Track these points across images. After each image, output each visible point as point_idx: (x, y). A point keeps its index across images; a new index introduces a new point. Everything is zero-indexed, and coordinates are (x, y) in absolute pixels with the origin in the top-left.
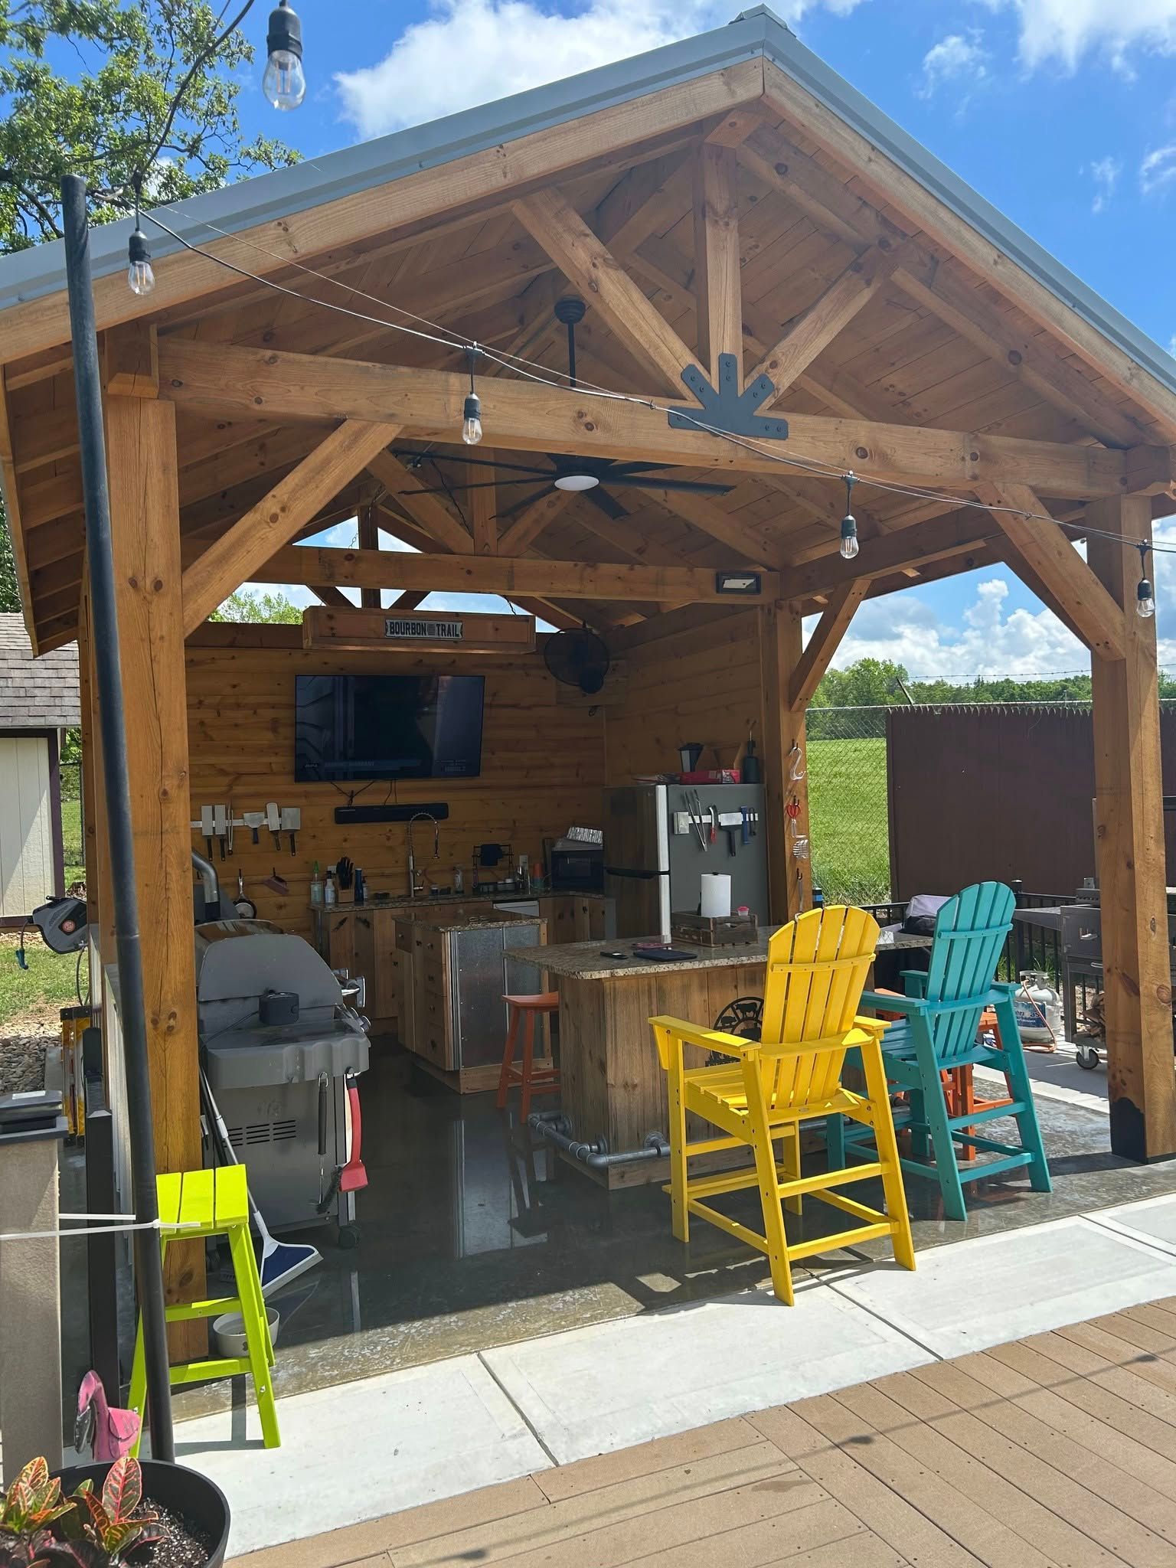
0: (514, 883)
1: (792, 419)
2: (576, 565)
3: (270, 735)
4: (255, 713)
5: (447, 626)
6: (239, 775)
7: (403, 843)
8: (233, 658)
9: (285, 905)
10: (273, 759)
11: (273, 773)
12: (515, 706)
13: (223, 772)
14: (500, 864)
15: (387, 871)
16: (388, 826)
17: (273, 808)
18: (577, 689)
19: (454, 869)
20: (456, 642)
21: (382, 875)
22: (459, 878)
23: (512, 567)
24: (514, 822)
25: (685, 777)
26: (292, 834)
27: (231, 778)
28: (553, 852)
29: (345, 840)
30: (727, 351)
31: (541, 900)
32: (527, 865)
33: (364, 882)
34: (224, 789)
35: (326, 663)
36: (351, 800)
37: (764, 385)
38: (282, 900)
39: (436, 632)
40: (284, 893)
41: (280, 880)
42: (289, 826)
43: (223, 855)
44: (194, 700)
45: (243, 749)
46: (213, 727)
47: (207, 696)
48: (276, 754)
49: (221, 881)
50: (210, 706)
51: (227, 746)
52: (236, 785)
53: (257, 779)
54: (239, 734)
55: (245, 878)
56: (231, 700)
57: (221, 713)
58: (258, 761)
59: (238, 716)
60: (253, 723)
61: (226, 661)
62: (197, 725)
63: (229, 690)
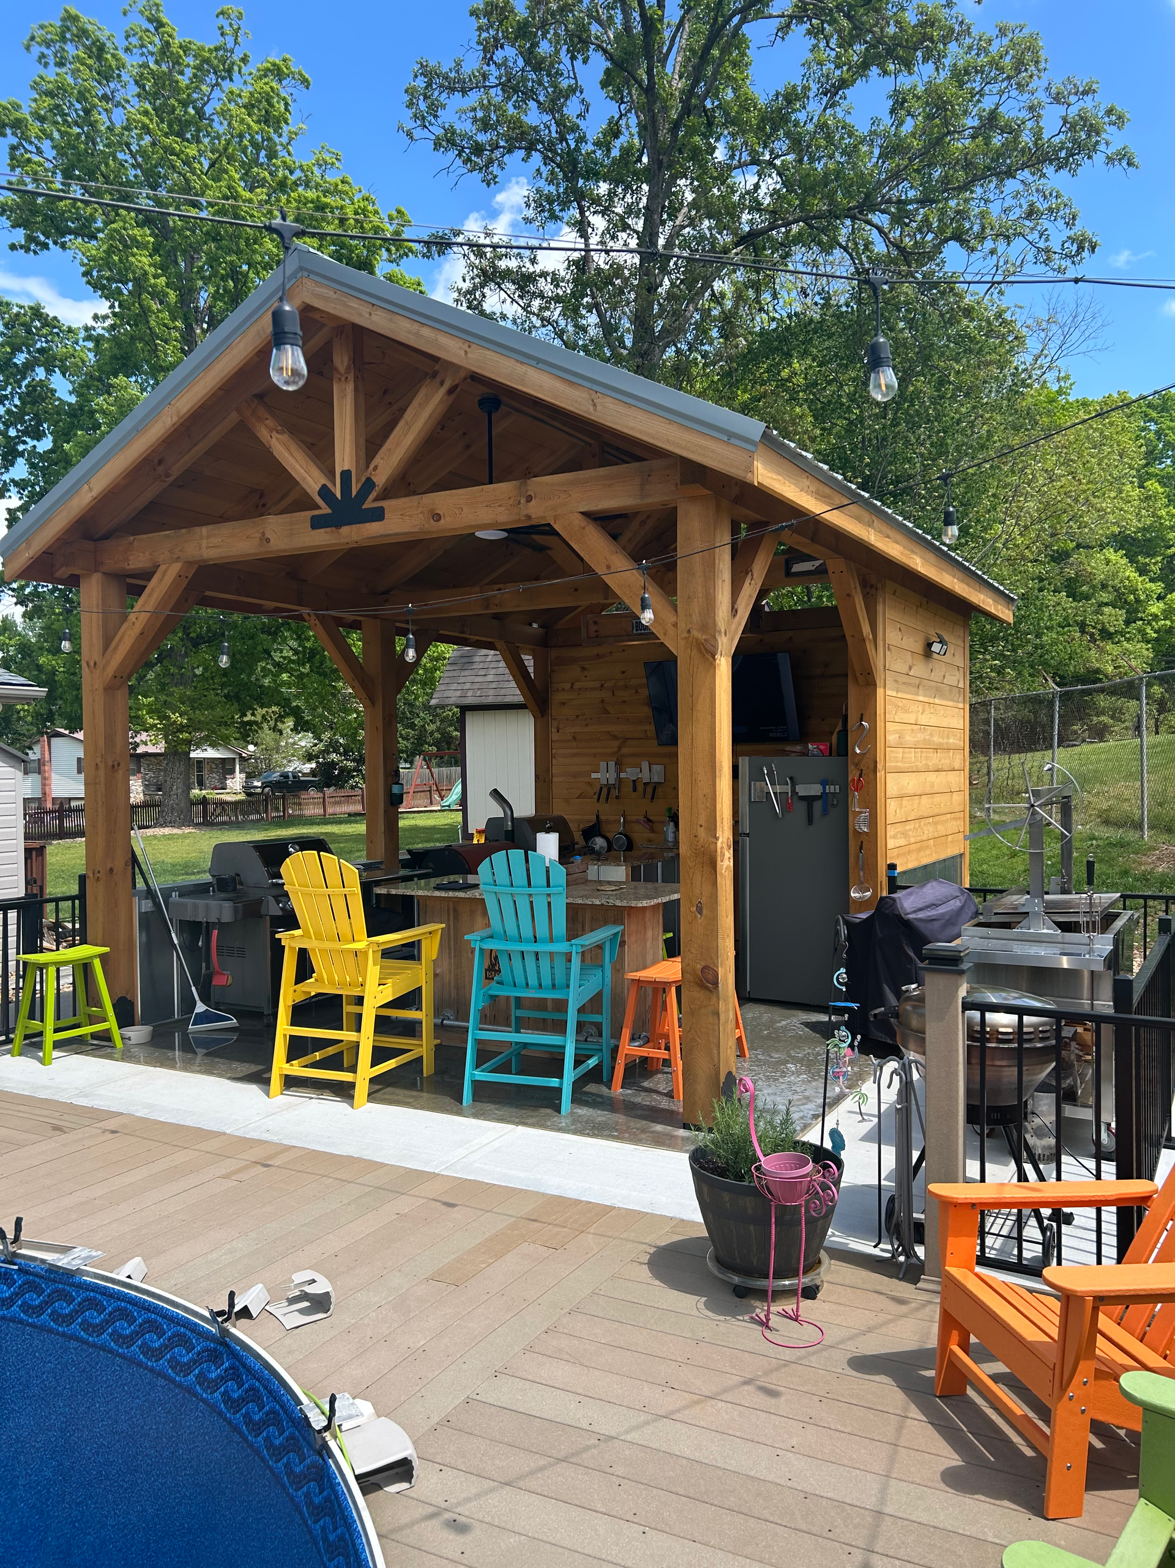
1: (384, 504)
3: (646, 709)
4: (637, 692)
6: (626, 740)
9: (653, 840)
10: (647, 727)
11: (648, 738)
13: (615, 737)
17: (645, 765)
26: (657, 785)
27: (620, 741)
30: (346, 468)
34: (616, 749)
37: (369, 485)
38: (652, 835)
41: (649, 820)
42: (656, 779)
43: (607, 799)
44: (597, 684)
45: (628, 720)
46: (610, 704)
47: (606, 681)
48: (650, 723)
49: (612, 818)
50: (608, 688)
51: (619, 718)
52: (623, 747)
53: (637, 743)
54: (626, 708)
55: (627, 816)
56: (621, 683)
57: (615, 693)
58: (638, 729)
59: (626, 695)
60: (635, 700)
61: (618, 653)
62: (600, 702)
63: (619, 675)
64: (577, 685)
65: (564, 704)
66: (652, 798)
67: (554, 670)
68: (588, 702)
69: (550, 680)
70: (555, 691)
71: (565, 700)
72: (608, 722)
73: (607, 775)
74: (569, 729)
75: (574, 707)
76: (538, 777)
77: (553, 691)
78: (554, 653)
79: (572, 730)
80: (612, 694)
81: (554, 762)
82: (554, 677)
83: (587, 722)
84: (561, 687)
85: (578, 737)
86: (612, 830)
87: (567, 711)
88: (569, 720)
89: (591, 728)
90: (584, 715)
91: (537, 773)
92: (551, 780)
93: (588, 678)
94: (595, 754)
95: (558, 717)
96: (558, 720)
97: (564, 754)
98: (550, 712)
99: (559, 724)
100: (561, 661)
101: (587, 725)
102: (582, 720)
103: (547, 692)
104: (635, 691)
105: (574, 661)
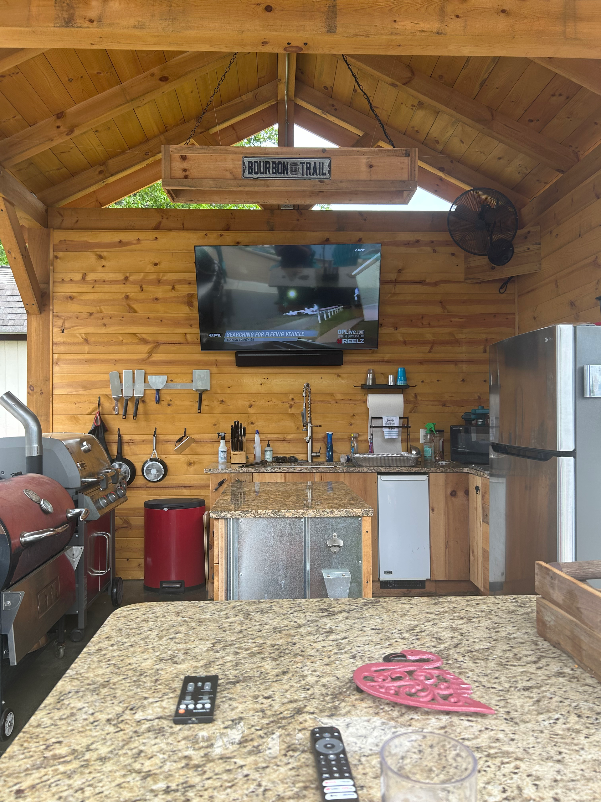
3: (185, 309)
4: (173, 288)
5: (312, 164)
6: (158, 344)
8: (156, 239)
9: (194, 463)
10: (188, 330)
11: (188, 343)
12: (421, 282)
13: (144, 341)
15: (290, 437)
18: (485, 261)
20: (321, 181)
21: (284, 440)
26: (200, 394)
27: (150, 346)
28: (452, 426)
29: (251, 406)
31: (432, 474)
34: (145, 356)
38: (194, 458)
39: (300, 170)
44: (120, 277)
45: (161, 321)
46: (136, 300)
47: (132, 273)
48: (191, 325)
49: (138, 438)
50: (134, 282)
51: (148, 318)
52: (155, 353)
53: (173, 348)
54: (158, 306)
55: (160, 436)
56: (153, 277)
57: (144, 288)
58: (176, 332)
59: (159, 291)
60: (171, 298)
61: (149, 241)
62: (123, 299)
63: (150, 268)
64: (91, 277)
65: (71, 298)
67: (59, 256)
68: (107, 297)
69: (51, 268)
70: (59, 282)
71: (74, 294)
72: (134, 322)
73: (133, 386)
74: (78, 329)
75: (86, 303)
76: (32, 388)
77: (57, 282)
78: (58, 236)
79: (83, 331)
80: (139, 289)
81: (57, 369)
82: (59, 264)
83: (105, 321)
84: (67, 277)
85: (92, 339)
86: (138, 452)
87: (74, 307)
88: (77, 318)
89: (111, 330)
90: (101, 312)
91: (30, 383)
92: (51, 392)
93: (106, 269)
94: (116, 362)
95: (63, 314)
96: (63, 318)
97: (70, 360)
98: (51, 308)
99: (64, 322)
100: (69, 247)
101: (105, 325)
102: (98, 318)
103: (48, 283)
104: (171, 287)
105: (86, 246)
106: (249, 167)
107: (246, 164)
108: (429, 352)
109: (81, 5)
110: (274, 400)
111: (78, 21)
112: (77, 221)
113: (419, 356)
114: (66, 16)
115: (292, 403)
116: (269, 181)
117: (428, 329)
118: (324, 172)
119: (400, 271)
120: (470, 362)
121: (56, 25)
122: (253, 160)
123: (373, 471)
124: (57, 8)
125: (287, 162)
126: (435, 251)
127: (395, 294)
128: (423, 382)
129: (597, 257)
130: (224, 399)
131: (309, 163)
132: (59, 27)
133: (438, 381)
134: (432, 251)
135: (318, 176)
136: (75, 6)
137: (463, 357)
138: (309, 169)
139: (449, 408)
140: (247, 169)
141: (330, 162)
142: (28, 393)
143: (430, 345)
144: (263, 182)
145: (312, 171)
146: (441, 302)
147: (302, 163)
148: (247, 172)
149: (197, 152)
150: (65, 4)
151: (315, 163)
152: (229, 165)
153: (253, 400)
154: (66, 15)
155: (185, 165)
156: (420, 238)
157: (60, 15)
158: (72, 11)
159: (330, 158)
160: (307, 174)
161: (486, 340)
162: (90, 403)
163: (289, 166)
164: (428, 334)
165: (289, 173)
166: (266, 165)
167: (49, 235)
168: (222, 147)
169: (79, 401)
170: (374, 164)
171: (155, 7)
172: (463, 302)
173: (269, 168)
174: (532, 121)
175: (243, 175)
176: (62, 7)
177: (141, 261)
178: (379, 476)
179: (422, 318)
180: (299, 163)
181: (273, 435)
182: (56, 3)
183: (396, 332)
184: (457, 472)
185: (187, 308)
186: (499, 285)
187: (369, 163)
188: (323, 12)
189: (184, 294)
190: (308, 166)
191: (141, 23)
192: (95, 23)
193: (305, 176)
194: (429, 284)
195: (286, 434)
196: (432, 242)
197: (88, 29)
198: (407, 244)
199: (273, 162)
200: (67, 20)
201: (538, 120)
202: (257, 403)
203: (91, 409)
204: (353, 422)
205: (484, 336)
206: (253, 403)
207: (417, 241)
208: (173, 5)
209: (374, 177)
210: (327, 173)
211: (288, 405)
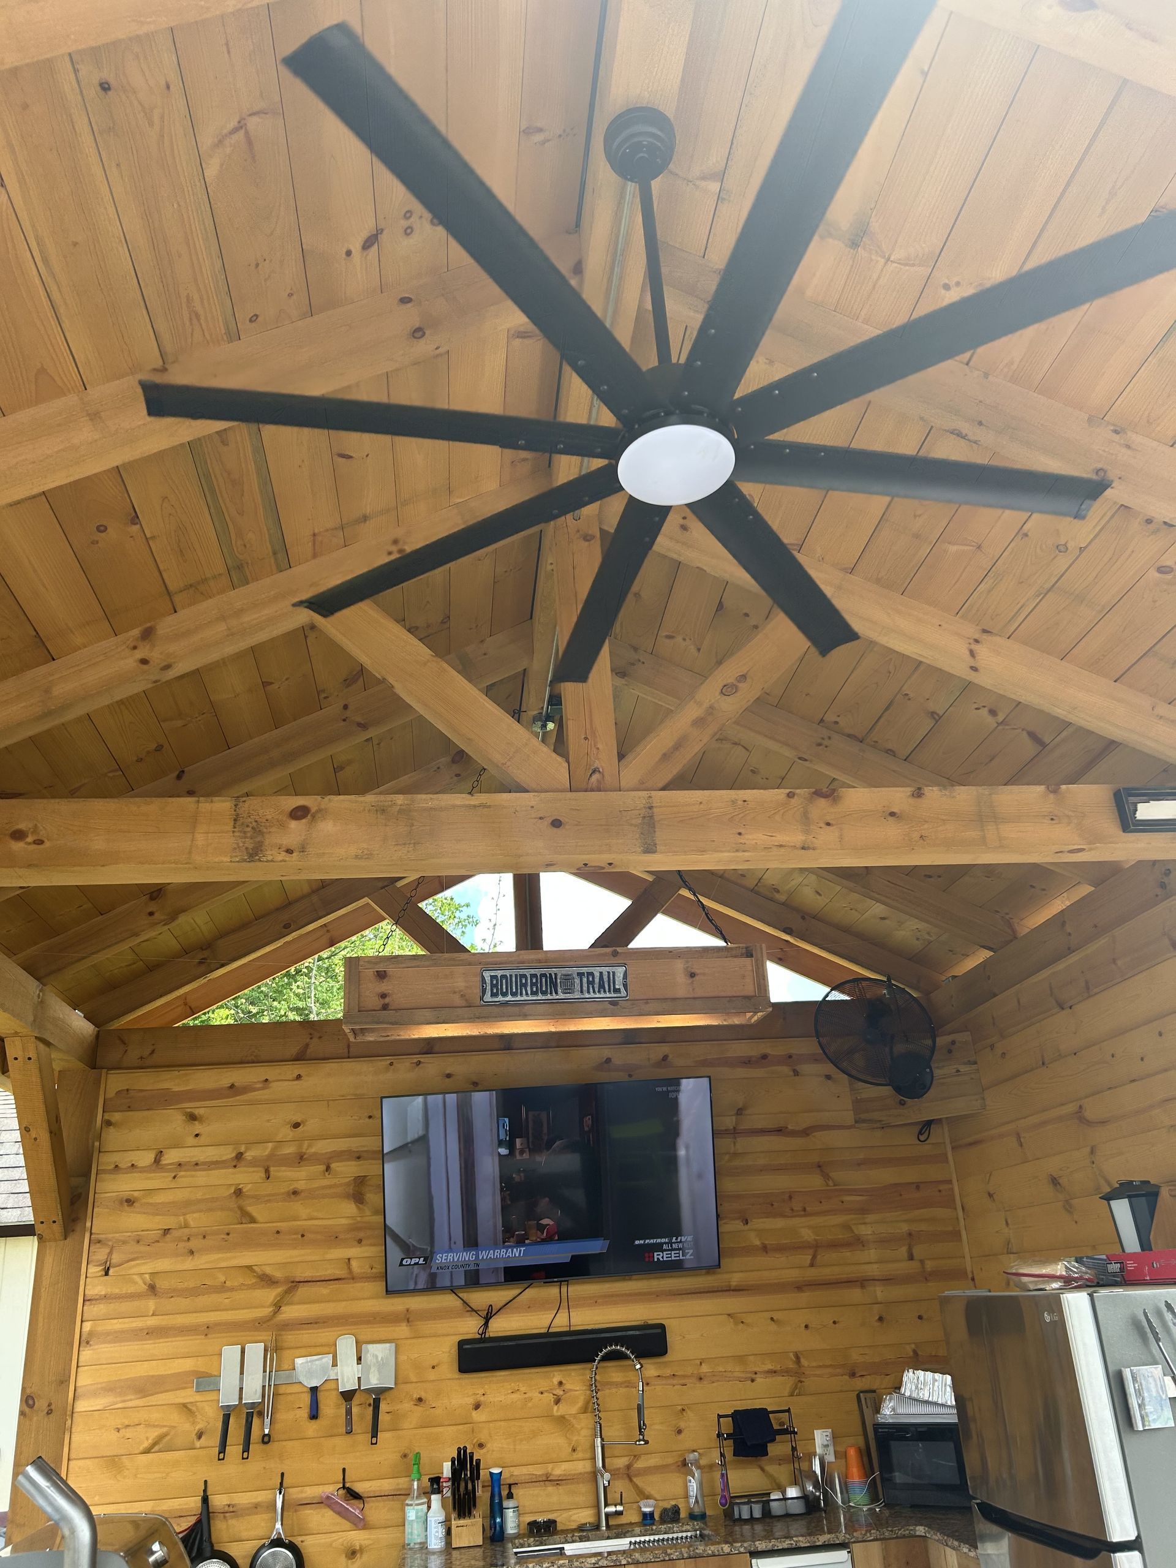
0: (805, 1497)
2: (790, 795)
3: (349, 1209)
4: (328, 1169)
5: (597, 975)
6: (294, 1284)
7: (585, 1410)
8: (299, 1077)
9: (362, 1550)
10: (354, 1252)
11: (353, 1278)
12: (779, 1131)
13: (267, 1280)
14: (774, 1449)
15: (559, 1471)
16: (555, 1374)
17: (346, 1345)
18: (886, 1091)
19: (684, 1464)
20: (614, 1003)
21: (548, 1480)
22: (693, 1486)
23: (651, 808)
24: (798, 1358)
25: (1131, 1265)
26: (377, 1396)
27: (280, 1290)
28: (877, 1426)
29: (477, 1407)
31: (856, 1547)
32: (831, 1449)
33: (510, 1496)
34: (267, 1311)
35: (449, 1076)
36: (486, 1324)
38: (358, 1537)
39: (577, 987)
40: (361, 1524)
41: (353, 1495)
42: (374, 1381)
43: (246, 1449)
44: (228, 1153)
45: (303, 1236)
46: (257, 1198)
47: (250, 1144)
48: (360, 1241)
49: (244, 1499)
50: (254, 1163)
51: (278, 1232)
52: (288, 1304)
53: (324, 1290)
54: (299, 1208)
55: (291, 1490)
56: (289, 1150)
57: (272, 1173)
58: (329, 1256)
59: (300, 1177)
60: (323, 1188)
61: (287, 1083)
62: (230, 1196)
63: (287, 1133)
64: (171, 1157)
65: (130, 1202)
66: (375, 1434)
67: (113, 1120)
68: (199, 1196)
69: (97, 1144)
70: (110, 1172)
71: (136, 1194)
72: (249, 1242)
73: (241, 1380)
74: (138, 1265)
75: (158, 1210)
76: (31, 1402)
77: (105, 1171)
78: (115, 1082)
79: (147, 1267)
80: (263, 1175)
81: (86, 1354)
82: (113, 1137)
83: (193, 1244)
84: (125, 1160)
85: (162, 1284)
86: (244, 1535)
87: (135, 1221)
88: (138, 1242)
89: (201, 1261)
90: (186, 1226)
91: (28, 1391)
92: (70, 1408)
93: (202, 1140)
94: (208, 1329)
95: (110, 1236)
96: (110, 1243)
97: (116, 1332)
98: (88, 1224)
99: (110, 1253)
100: (130, 1102)
101: (192, 1252)
102: (180, 1240)
103: (87, 1174)
104: (322, 1168)
105: (167, 1099)
106: (492, 986)
107: (488, 979)
108: (812, 1265)
109: (273, 830)
110: (523, 1389)
111: (269, 852)
112: (153, 1052)
113: (792, 1275)
114: (251, 846)
115: (559, 1392)
116: (527, 1007)
117: (803, 1219)
118: (617, 987)
119: (740, 1112)
120: (887, 1280)
121: (233, 859)
122: (499, 973)
123: (742, 1550)
124: (237, 834)
125: (556, 974)
126: (796, 1073)
127: (736, 1155)
128: (806, 1327)
129: (1081, 1107)
130: (423, 1395)
131: (592, 974)
132: (238, 862)
133: (834, 1322)
134: (792, 1073)
135: (608, 995)
136: (265, 830)
137: (873, 1270)
138: (593, 983)
139: (864, 1379)
140: (489, 988)
141: (626, 972)
142: (22, 1413)
143: (811, 1251)
144: (516, 1009)
145: (596, 986)
146: (819, 1166)
147: (580, 975)
148: (488, 993)
149: (404, 965)
150: (249, 829)
151: (601, 973)
152: (460, 984)
153: (481, 1391)
154: (249, 844)
155: (384, 987)
156: (768, 1051)
157: (241, 845)
158: (259, 839)
159: (624, 965)
160: (589, 992)
161: (910, 1234)
162: (148, 1425)
163: (559, 981)
164: (805, 1230)
165: (559, 991)
166: (521, 981)
167: (97, 1082)
168: (446, 955)
169: (127, 1423)
170: (698, 971)
171: (388, 828)
172: (859, 1165)
173: (525, 985)
174: (930, 877)
175: (482, 998)
176: (245, 832)
177: (268, 1121)
178: (754, 1561)
179: (790, 1197)
180: (575, 975)
181: (524, 1470)
182: (235, 827)
183: (746, 1227)
184: (904, 1536)
185: (353, 1206)
186: (916, 1129)
187: (689, 969)
188: (635, 826)
189: (347, 1180)
190: (591, 979)
191: (366, 852)
192: (294, 854)
193: (587, 996)
194: (794, 1134)
195: (550, 1466)
196: (790, 1057)
197: (283, 863)
198: (747, 1062)
199: (533, 976)
200: (251, 851)
201: (939, 877)
202: (490, 1398)
203: (150, 1441)
204: (682, 1425)
205: (905, 1228)
206: (482, 1398)
207: (764, 1057)
208: (415, 824)
209: (700, 993)
210: (623, 990)
211: (551, 1398)
